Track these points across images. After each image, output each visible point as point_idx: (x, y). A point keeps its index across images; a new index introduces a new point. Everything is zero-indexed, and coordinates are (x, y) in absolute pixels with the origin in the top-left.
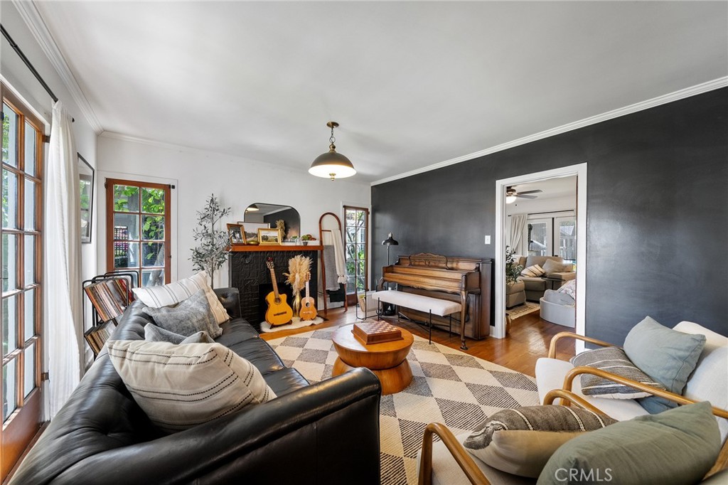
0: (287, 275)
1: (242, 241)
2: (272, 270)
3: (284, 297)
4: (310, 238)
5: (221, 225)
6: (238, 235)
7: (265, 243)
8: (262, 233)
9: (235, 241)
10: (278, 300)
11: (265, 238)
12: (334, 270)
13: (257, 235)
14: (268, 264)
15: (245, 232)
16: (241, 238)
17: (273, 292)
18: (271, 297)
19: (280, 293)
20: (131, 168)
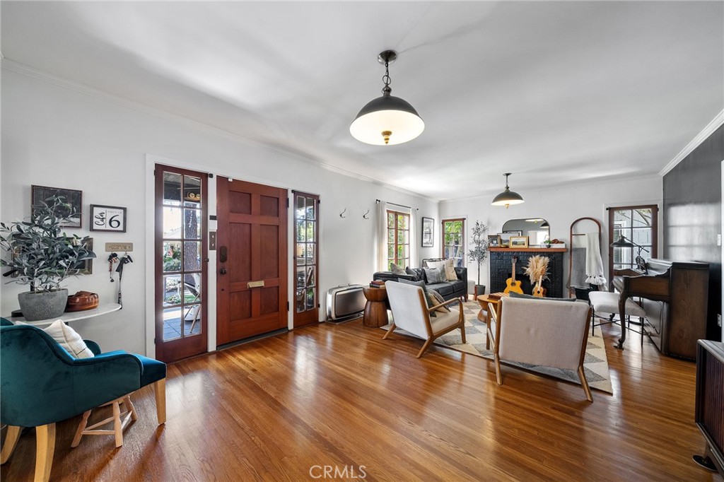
0: (525, 268)
1: (498, 245)
2: (514, 264)
3: (519, 283)
4: (556, 241)
5: (484, 237)
6: (495, 242)
7: (515, 246)
8: (513, 240)
9: (492, 245)
10: (513, 284)
11: (515, 243)
12: (582, 270)
13: (508, 241)
14: (513, 260)
15: (501, 240)
16: (497, 243)
17: (510, 279)
18: (509, 281)
19: (517, 279)
20: (450, 215)
